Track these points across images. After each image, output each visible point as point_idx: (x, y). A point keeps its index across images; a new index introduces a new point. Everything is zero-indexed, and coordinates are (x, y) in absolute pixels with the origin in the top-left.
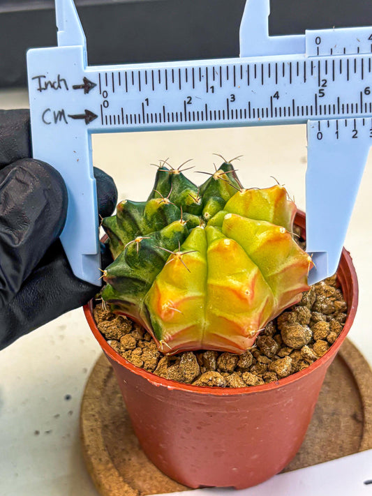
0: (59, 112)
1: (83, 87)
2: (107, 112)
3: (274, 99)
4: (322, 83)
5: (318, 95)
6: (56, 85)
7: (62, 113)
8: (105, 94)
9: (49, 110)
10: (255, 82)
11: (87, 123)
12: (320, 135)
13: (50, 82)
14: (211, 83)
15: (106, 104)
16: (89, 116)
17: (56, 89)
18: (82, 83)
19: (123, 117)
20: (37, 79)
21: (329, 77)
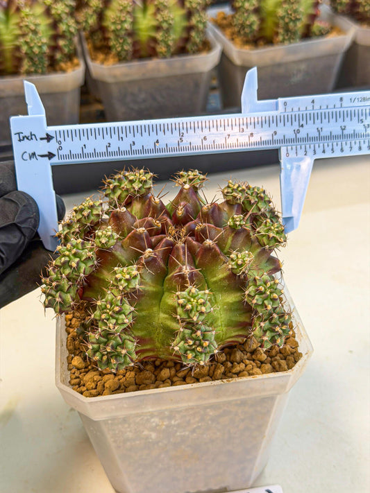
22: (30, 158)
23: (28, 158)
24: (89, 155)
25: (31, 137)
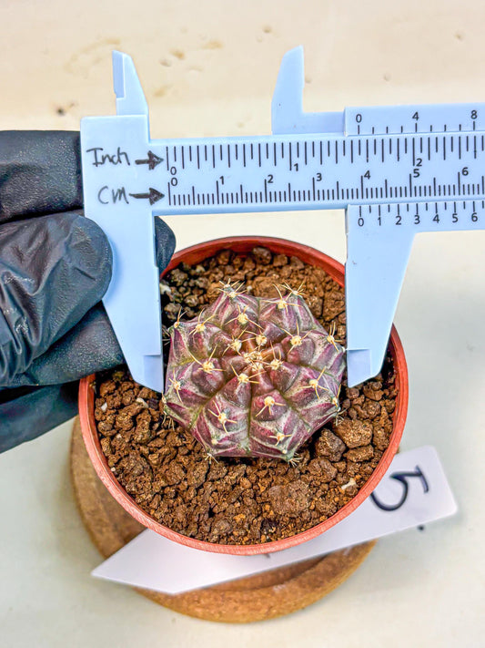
0: (119, 190)
1: (148, 162)
2: (175, 191)
3: (365, 179)
4: (417, 162)
5: (413, 175)
6: (115, 159)
7: (122, 192)
8: (173, 170)
9: (106, 187)
10: (344, 160)
11: (152, 203)
12: (361, 221)
13: (108, 156)
14: (295, 160)
15: (174, 182)
16: (154, 195)
17: (116, 164)
18: (147, 158)
19: (194, 197)
20: (93, 152)
21: (424, 156)
22: (115, 199)
23: (111, 200)
24: (230, 198)
25: (118, 157)
